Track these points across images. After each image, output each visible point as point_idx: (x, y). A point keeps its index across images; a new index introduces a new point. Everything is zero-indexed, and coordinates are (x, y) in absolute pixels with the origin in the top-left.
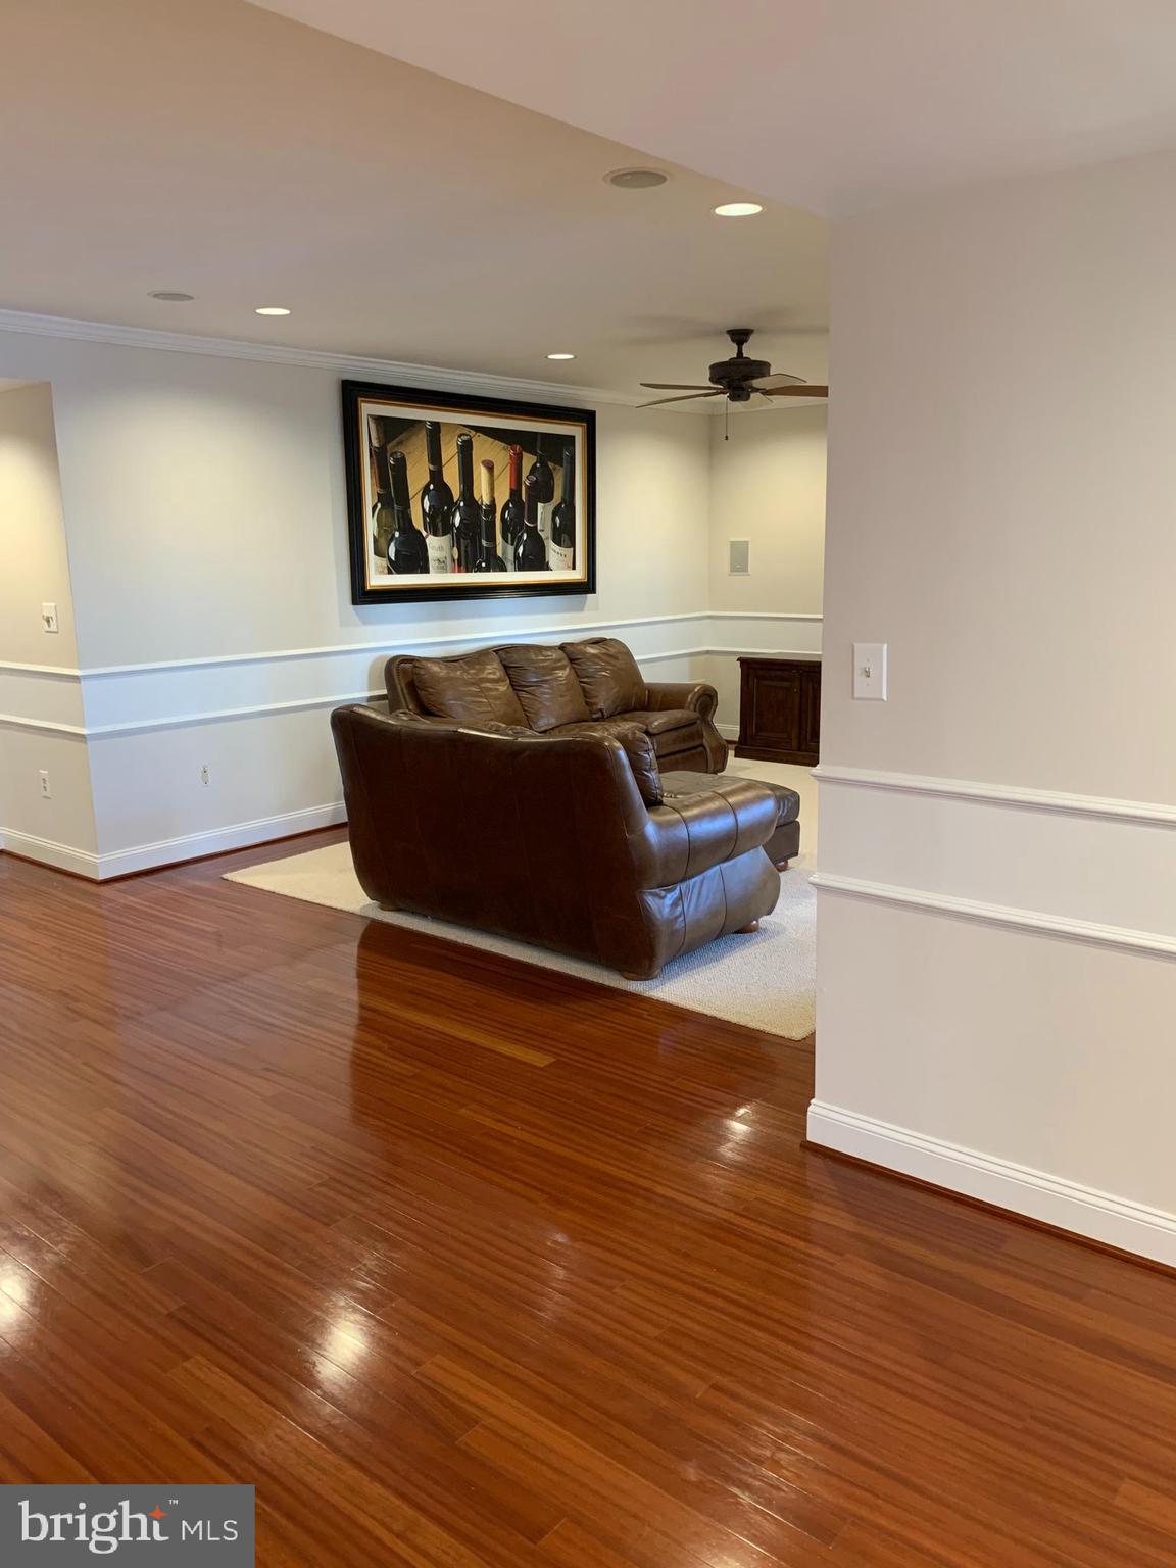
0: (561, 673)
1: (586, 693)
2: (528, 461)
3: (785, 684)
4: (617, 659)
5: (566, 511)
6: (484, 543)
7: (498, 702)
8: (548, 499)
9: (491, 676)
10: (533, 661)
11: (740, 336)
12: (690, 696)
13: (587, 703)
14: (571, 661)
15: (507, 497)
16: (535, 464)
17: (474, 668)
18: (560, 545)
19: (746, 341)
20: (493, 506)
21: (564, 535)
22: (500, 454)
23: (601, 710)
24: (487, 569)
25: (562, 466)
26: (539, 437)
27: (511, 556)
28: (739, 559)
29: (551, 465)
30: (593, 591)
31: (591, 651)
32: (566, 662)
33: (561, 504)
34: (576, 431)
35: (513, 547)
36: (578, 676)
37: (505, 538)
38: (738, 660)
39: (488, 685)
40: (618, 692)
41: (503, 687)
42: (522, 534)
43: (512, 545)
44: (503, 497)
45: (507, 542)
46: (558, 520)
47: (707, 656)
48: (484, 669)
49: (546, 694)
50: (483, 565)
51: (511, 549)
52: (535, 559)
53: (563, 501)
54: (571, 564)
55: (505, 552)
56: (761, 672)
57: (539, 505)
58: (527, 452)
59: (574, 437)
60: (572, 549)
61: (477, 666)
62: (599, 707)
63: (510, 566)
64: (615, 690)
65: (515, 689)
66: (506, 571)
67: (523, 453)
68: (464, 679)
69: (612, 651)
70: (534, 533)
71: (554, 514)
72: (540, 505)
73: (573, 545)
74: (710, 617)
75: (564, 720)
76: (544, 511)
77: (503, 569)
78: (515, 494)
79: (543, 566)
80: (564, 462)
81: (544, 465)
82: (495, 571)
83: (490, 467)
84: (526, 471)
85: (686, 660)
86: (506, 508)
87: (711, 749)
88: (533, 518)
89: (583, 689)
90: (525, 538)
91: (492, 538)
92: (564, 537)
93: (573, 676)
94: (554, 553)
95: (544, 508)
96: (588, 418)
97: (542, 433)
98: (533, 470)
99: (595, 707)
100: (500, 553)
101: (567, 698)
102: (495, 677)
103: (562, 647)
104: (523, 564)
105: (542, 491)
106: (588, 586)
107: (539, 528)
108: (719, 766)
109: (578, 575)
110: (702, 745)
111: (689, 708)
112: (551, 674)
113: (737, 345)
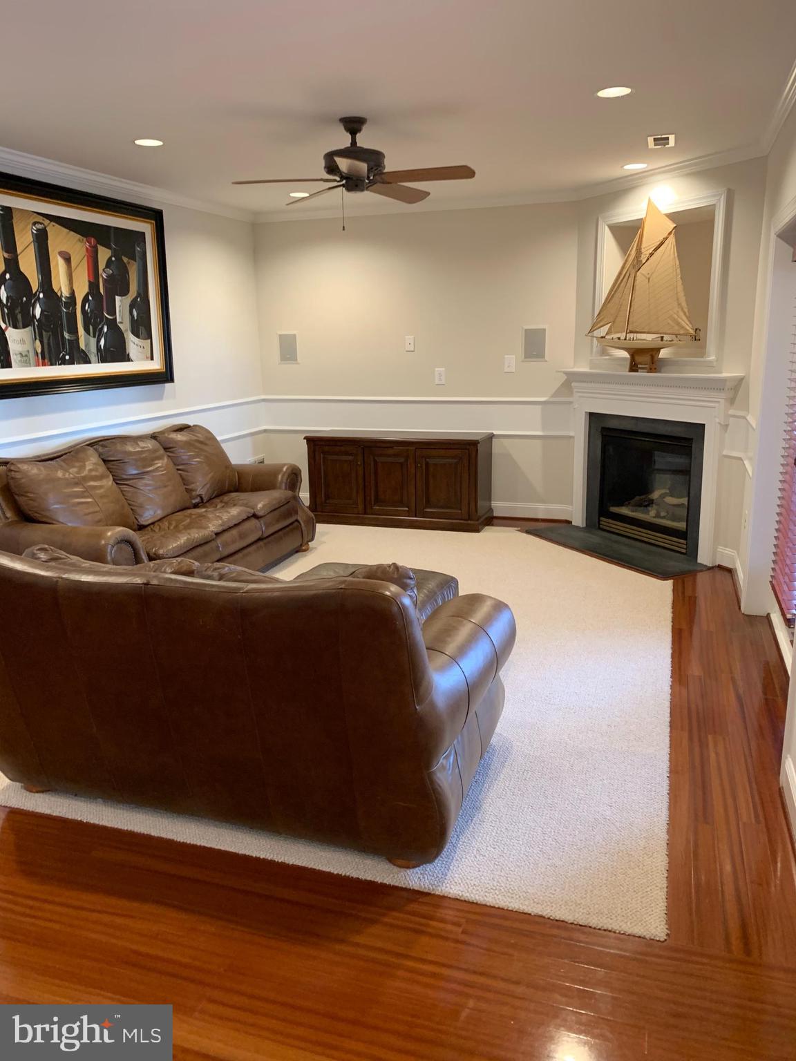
0: (159, 464)
1: (185, 481)
2: (104, 254)
3: (350, 458)
4: (206, 444)
5: (141, 304)
6: (66, 336)
7: (105, 500)
8: (124, 293)
9: (94, 473)
10: (130, 453)
11: (353, 125)
12: (280, 477)
13: (187, 490)
14: (166, 449)
15: (86, 290)
16: (110, 258)
17: (74, 467)
18: (138, 336)
19: (359, 130)
20: (72, 297)
21: (141, 327)
22: (77, 246)
23: (200, 496)
24: (71, 362)
25: (135, 261)
26: (112, 230)
27: (93, 349)
28: (288, 350)
29: (125, 260)
30: (172, 380)
31: (179, 437)
32: (162, 451)
33: (136, 298)
34: (146, 227)
35: (96, 339)
36: (175, 464)
37: (87, 330)
38: (304, 439)
39: (92, 483)
40: (213, 477)
41: (108, 482)
42: (102, 328)
43: (94, 337)
44: (81, 290)
45: (89, 335)
46: (135, 313)
47: (265, 434)
48: (83, 467)
49: (149, 485)
50: (67, 357)
51: (93, 341)
52: (116, 352)
53: (139, 295)
54: (149, 355)
55: (87, 345)
56: (326, 449)
57: (116, 297)
58: (101, 245)
59: (144, 234)
60: (149, 341)
61: (77, 464)
62: (198, 493)
63: (93, 357)
64: (210, 475)
65: (117, 483)
66: (90, 363)
67: (98, 246)
68: (66, 479)
69: (201, 437)
70: (113, 324)
71: (132, 306)
72: (118, 298)
73: (150, 337)
74: (264, 400)
75: (169, 510)
76: (122, 304)
77: (87, 361)
78: (93, 286)
79: (124, 357)
80: (137, 258)
81: (119, 260)
82: (79, 363)
83: (68, 260)
84: (102, 265)
85: (249, 439)
86: (85, 300)
87: (304, 522)
88: (112, 311)
89: (180, 475)
90: (105, 330)
91: (74, 330)
92: (142, 329)
93: (172, 464)
94: (134, 344)
95: (121, 301)
96: (156, 216)
97: (114, 227)
98: (109, 261)
99: (194, 493)
100: (82, 346)
101: (170, 488)
102: (97, 474)
103: (154, 437)
104: (105, 357)
105: (118, 285)
106: (166, 376)
107: (118, 321)
108: (310, 537)
109: (156, 365)
110: (297, 521)
111: (280, 488)
112: (151, 466)
113: (351, 133)
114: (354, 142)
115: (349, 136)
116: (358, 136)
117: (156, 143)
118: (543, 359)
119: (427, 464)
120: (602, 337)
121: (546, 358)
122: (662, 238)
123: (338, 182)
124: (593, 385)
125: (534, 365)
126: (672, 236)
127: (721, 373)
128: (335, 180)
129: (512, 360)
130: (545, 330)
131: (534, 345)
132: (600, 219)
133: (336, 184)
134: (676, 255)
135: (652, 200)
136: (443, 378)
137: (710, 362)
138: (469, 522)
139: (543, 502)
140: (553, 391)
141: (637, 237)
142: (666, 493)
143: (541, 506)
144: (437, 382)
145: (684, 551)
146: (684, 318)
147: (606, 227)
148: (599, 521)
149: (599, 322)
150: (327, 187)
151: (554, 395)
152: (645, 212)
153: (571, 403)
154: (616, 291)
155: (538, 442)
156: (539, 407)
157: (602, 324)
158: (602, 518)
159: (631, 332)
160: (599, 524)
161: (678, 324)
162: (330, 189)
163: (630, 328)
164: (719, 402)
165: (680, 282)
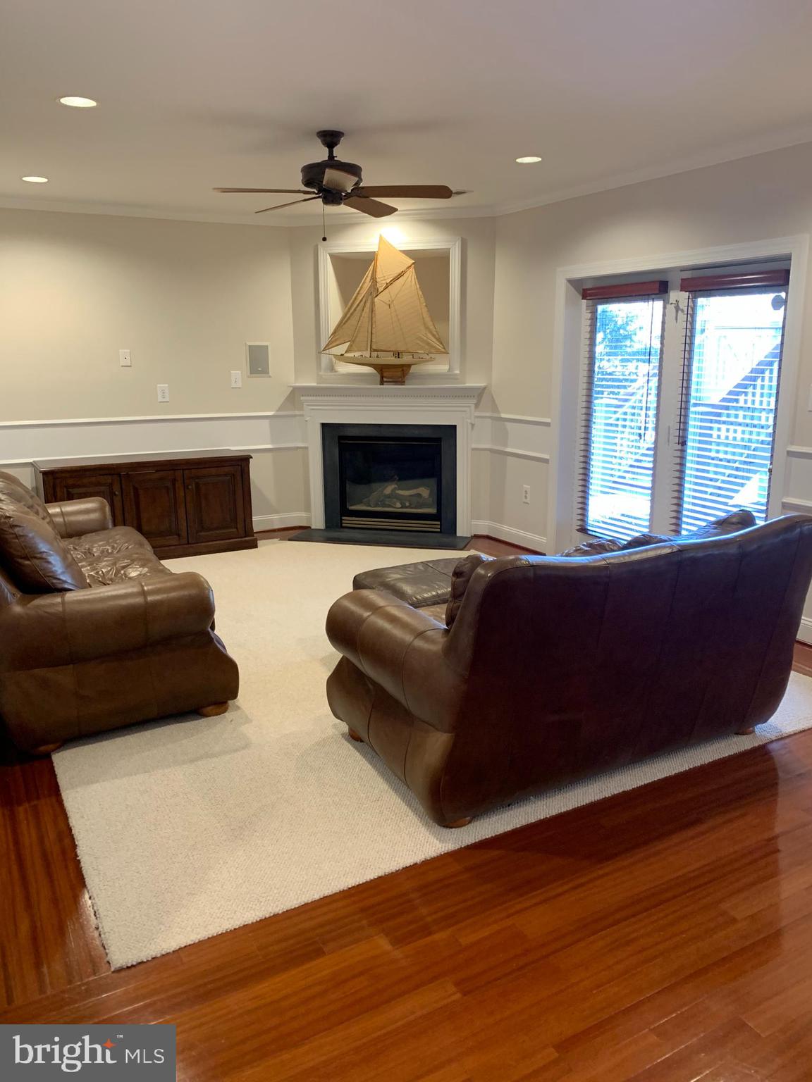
11: (331, 138)
19: (337, 143)
113: (328, 147)
114: (331, 156)
115: (327, 150)
116: (335, 149)
117: (89, 103)
118: (267, 375)
119: (197, 485)
120: (342, 355)
121: (270, 374)
122: (400, 272)
123: (317, 194)
124: (331, 398)
125: (259, 381)
126: (412, 270)
127: (464, 384)
128: (314, 193)
129: (238, 376)
130: (267, 346)
131: (258, 361)
132: (319, 246)
133: (314, 196)
134: (418, 286)
135: (383, 236)
136: (167, 395)
137: (456, 374)
138: (247, 539)
139: (277, 512)
140: (279, 404)
141: (371, 268)
142: (395, 488)
143: (275, 517)
144: (160, 399)
145: (439, 530)
146: (434, 340)
147: (328, 255)
148: (341, 520)
149: (336, 340)
150: (303, 199)
151: (279, 410)
152: (377, 247)
153: (302, 415)
154: (352, 314)
155: (269, 455)
156: (267, 422)
157: (338, 342)
158: (343, 518)
159: (375, 350)
160: (341, 523)
161: (428, 344)
162: (305, 200)
163: (374, 347)
164: (469, 406)
165: (425, 310)
